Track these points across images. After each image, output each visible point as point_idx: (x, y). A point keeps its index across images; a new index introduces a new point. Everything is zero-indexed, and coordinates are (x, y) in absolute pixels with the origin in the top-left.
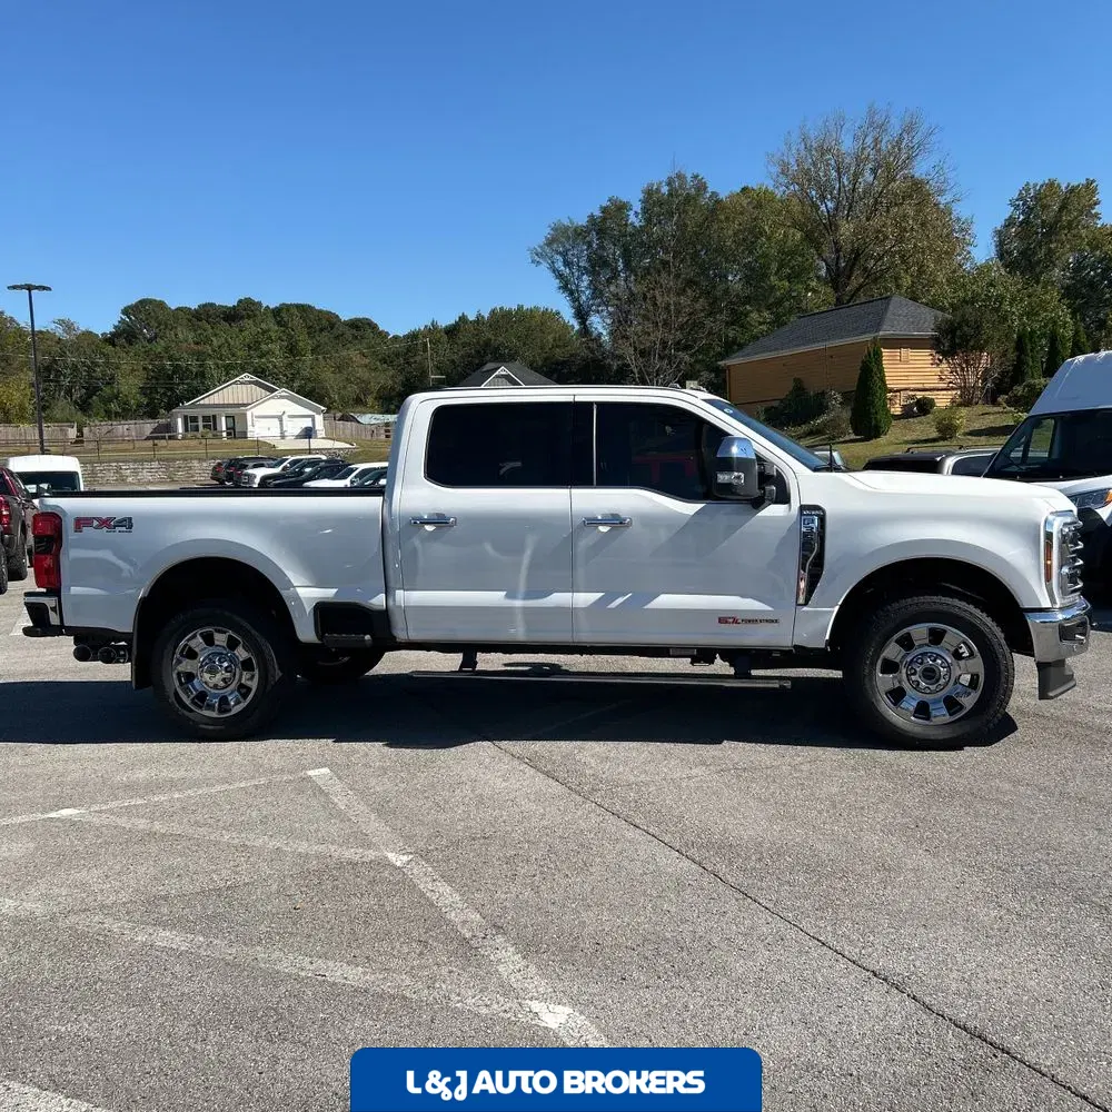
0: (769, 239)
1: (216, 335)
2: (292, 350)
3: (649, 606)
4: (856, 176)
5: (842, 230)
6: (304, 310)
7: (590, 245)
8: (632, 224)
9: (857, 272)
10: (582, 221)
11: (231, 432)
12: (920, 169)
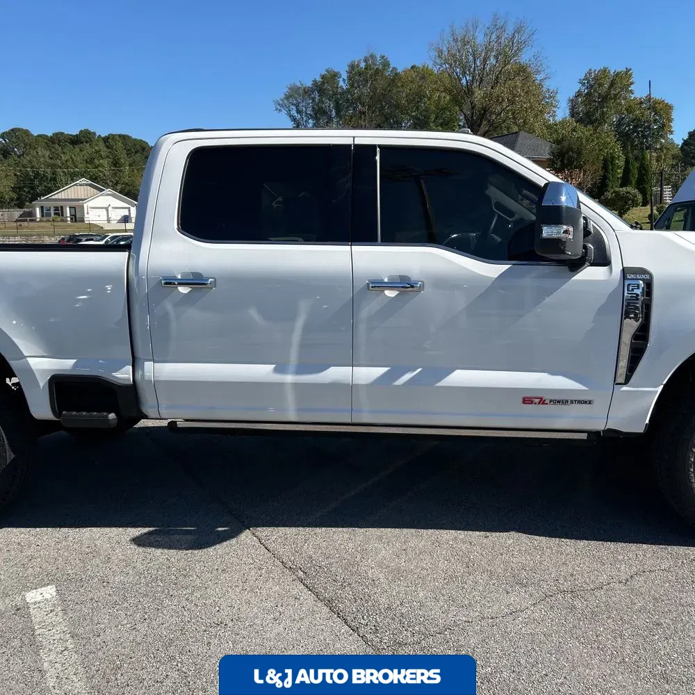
0: (429, 99)
1: (64, 153)
2: (116, 163)
3: (441, 384)
4: (485, 60)
5: (476, 95)
6: (124, 138)
7: (313, 99)
8: (341, 87)
9: (484, 123)
10: (309, 84)
11: (74, 218)
12: (525, 57)
